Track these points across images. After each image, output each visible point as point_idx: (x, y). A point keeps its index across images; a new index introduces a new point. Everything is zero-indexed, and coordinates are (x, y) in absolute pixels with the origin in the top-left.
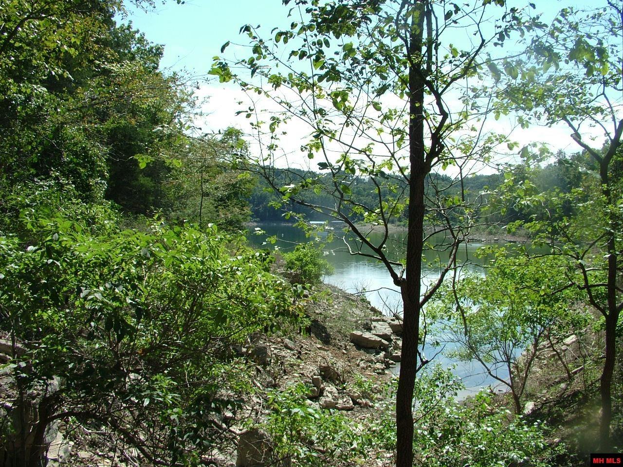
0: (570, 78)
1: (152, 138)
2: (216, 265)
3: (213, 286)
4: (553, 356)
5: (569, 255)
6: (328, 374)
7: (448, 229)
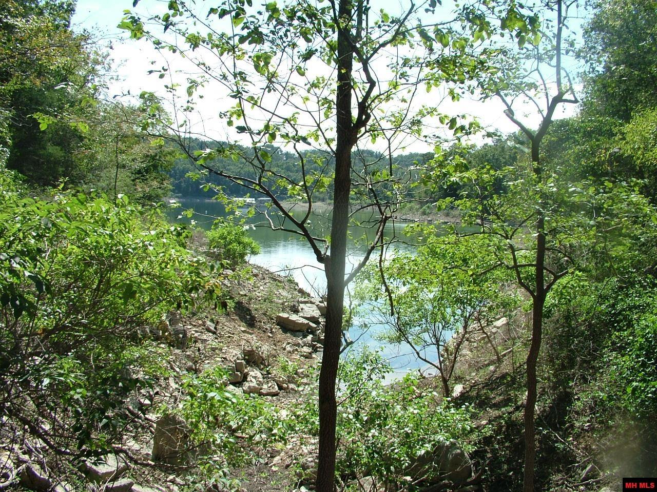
0: (505, 52)
1: (62, 103)
2: (126, 239)
3: (123, 262)
4: (483, 338)
5: (498, 233)
6: (252, 358)
7: (375, 204)
